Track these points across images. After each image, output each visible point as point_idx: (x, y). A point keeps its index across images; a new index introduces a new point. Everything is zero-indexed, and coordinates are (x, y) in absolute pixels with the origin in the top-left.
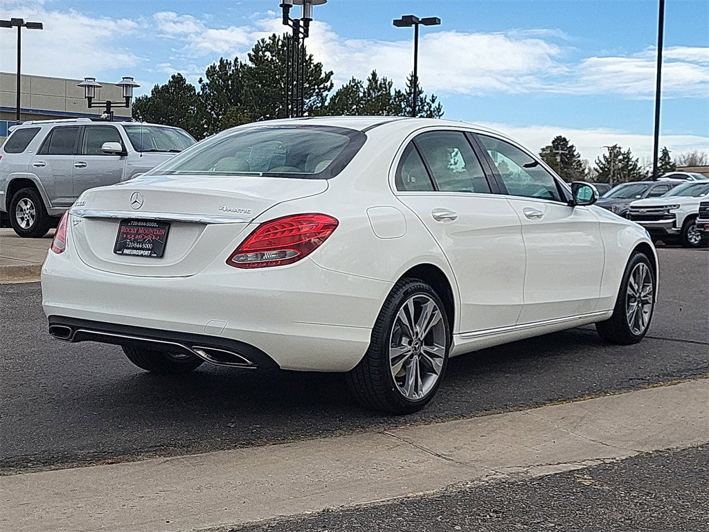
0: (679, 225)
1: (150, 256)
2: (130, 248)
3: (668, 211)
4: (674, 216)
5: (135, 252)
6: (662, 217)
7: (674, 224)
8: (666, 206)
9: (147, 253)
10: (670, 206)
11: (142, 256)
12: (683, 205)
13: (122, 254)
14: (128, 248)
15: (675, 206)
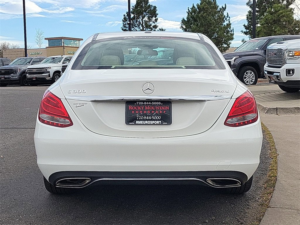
0: (51, 76)
1: (162, 124)
2: (141, 120)
3: (46, 70)
4: (49, 72)
5: (146, 122)
6: (43, 73)
7: (49, 76)
8: (45, 68)
9: (158, 122)
10: (47, 68)
11: (154, 124)
12: (52, 67)
13: (136, 124)
14: (139, 120)
15: (48, 68)
